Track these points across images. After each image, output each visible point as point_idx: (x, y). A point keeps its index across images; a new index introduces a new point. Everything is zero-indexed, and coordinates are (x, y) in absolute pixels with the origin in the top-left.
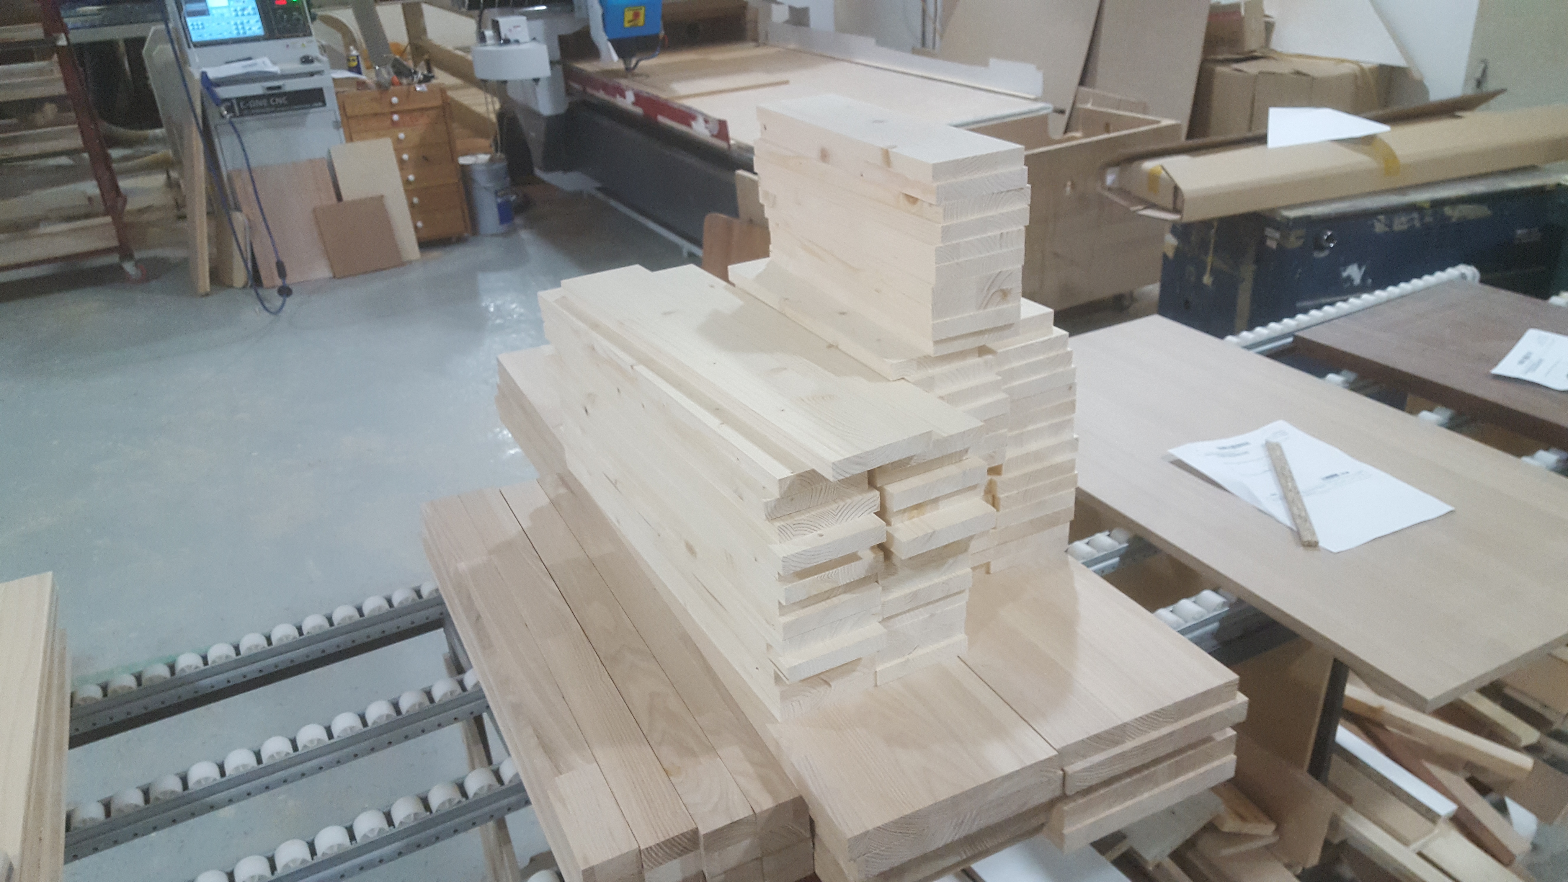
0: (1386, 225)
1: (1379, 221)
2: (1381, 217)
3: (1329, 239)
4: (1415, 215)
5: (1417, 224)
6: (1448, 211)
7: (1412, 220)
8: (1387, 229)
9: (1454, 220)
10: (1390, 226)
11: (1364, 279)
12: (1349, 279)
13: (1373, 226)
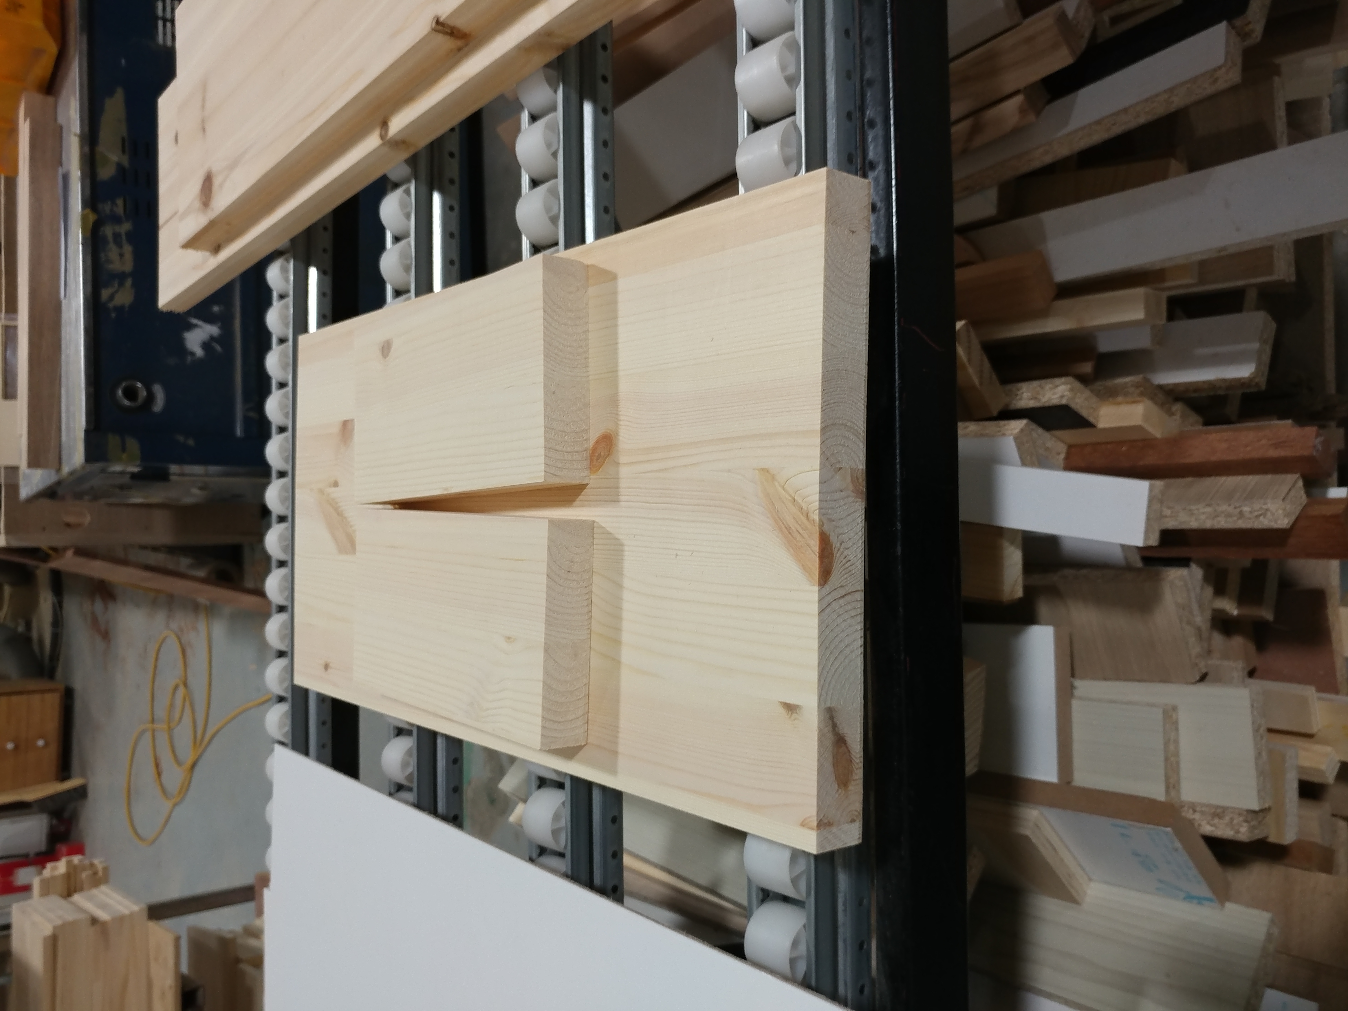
0: (121, 284)
1: (112, 297)
2: (105, 294)
3: (131, 394)
4: (108, 231)
5: (126, 227)
6: (106, 173)
7: (116, 236)
8: (129, 282)
9: (125, 161)
10: (121, 277)
11: (210, 319)
12: (206, 346)
13: (120, 309)
